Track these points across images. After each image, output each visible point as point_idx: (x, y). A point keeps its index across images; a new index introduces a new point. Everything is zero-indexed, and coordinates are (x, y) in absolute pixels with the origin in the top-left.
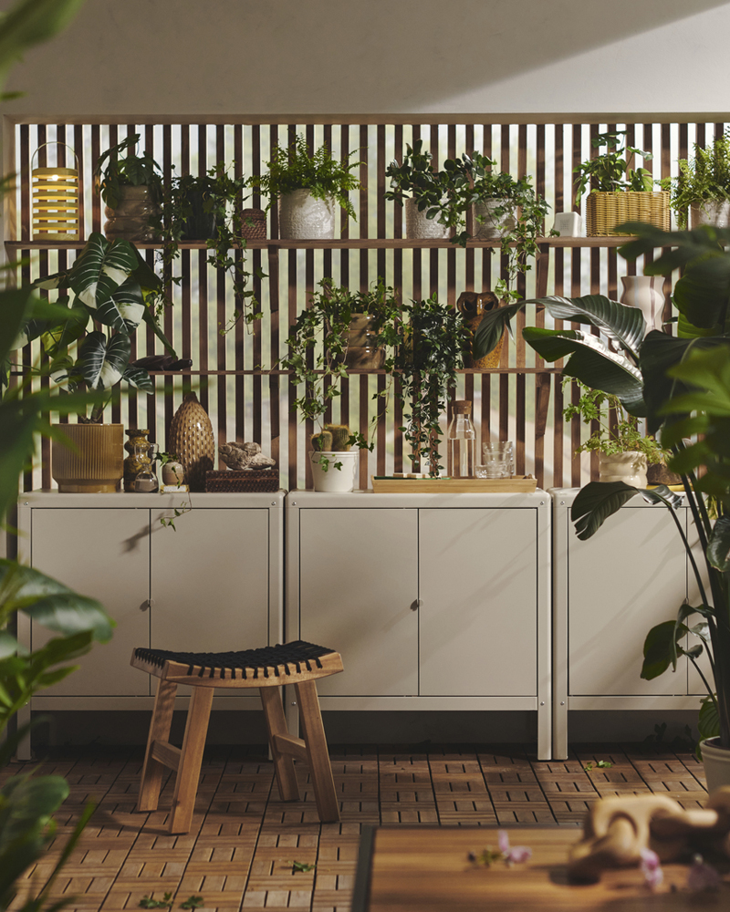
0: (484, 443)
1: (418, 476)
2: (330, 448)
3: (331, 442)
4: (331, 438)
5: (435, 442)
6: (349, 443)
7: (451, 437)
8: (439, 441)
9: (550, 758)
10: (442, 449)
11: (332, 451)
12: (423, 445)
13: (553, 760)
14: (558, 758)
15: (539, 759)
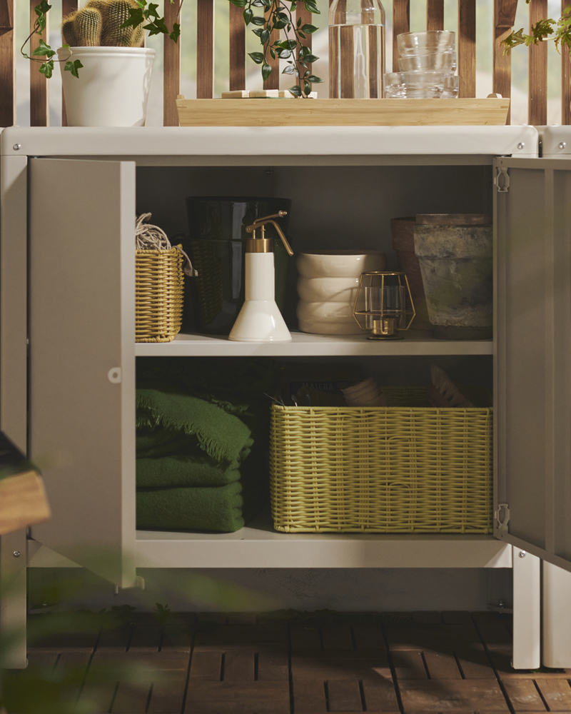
0: (400, 36)
1: (272, 93)
2: (97, 39)
3: (99, 28)
4: (99, 21)
5: (306, 30)
6: (128, 23)
7: (337, 22)
8: (313, 29)
9: (537, 666)
10: (320, 44)
11: (102, 44)
12: (283, 36)
13: (543, 669)
14: (555, 666)
15: (516, 666)
